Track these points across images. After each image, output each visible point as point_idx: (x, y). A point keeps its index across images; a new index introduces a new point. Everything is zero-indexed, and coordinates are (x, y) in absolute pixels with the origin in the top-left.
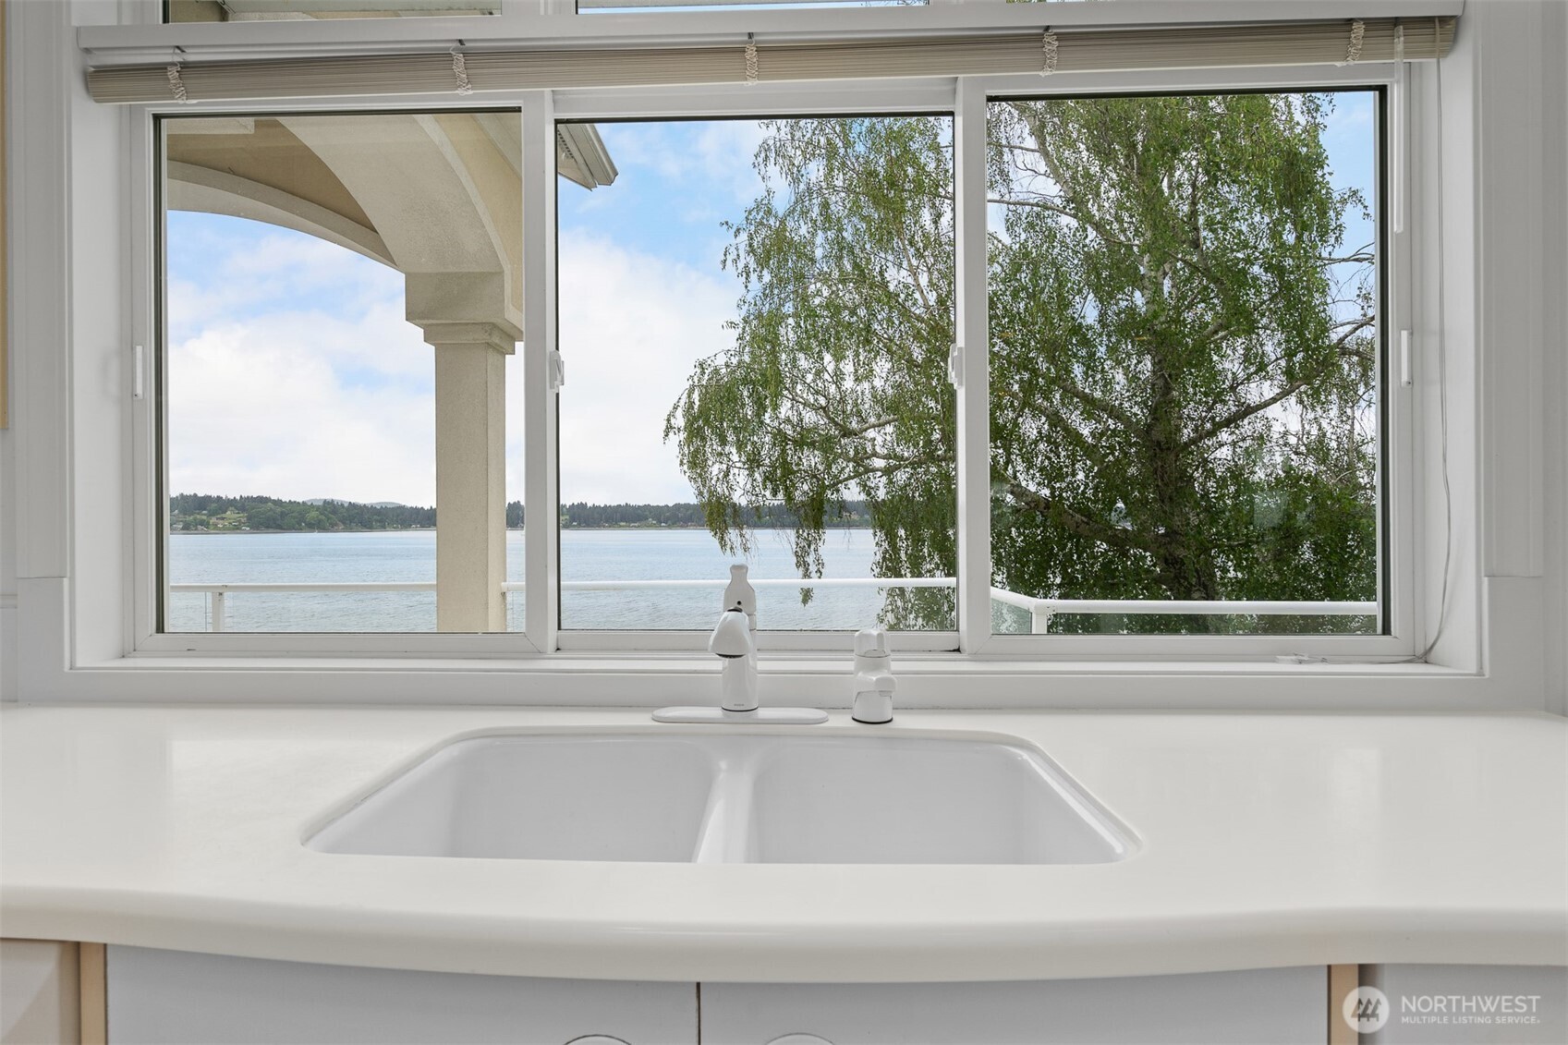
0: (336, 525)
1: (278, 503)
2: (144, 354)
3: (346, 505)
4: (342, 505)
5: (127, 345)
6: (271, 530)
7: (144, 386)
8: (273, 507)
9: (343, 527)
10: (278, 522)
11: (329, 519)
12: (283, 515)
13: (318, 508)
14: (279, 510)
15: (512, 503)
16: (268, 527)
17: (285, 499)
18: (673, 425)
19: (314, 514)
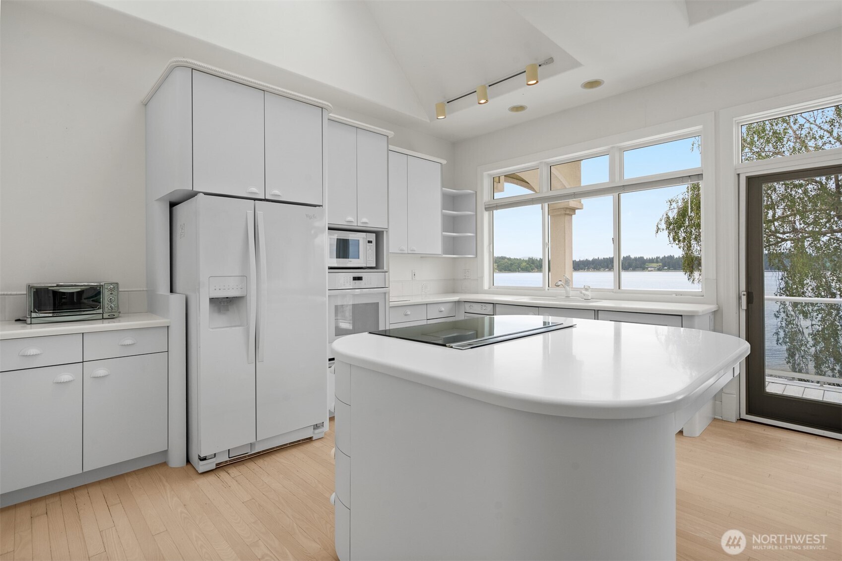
0: (534, 269)
1: (509, 259)
2: (492, 245)
3: (538, 259)
4: (537, 260)
5: (490, 244)
6: (506, 272)
7: (492, 250)
8: (507, 261)
9: (537, 270)
10: (510, 268)
11: (531, 266)
12: (511, 264)
13: (526, 261)
14: (510, 262)
15: (625, 256)
16: (505, 270)
17: (512, 257)
18: (660, 228)
19: (524, 264)
